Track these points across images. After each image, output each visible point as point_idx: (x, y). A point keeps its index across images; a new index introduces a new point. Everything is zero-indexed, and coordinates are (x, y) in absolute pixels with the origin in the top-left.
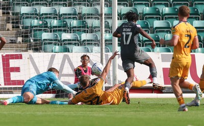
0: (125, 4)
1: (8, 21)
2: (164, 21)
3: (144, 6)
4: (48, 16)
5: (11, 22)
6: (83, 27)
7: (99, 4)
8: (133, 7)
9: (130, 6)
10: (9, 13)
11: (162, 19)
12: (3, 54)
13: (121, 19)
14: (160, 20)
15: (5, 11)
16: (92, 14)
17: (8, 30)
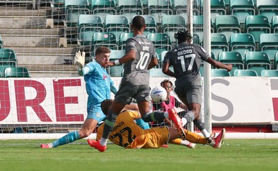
0: (221, 11)
1: (61, 34)
2: (274, 34)
3: (247, 14)
4: (117, 27)
5: (65, 35)
6: (163, 42)
7: (185, 11)
8: (232, 15)
9: (227, 14)
10: (62, 24)
11: (272, 32)
12: (54, 78)
13: (215, 32)
14: (268, 33)
15: (58, 21)
16: (175, 25)
17: (62, 46)
